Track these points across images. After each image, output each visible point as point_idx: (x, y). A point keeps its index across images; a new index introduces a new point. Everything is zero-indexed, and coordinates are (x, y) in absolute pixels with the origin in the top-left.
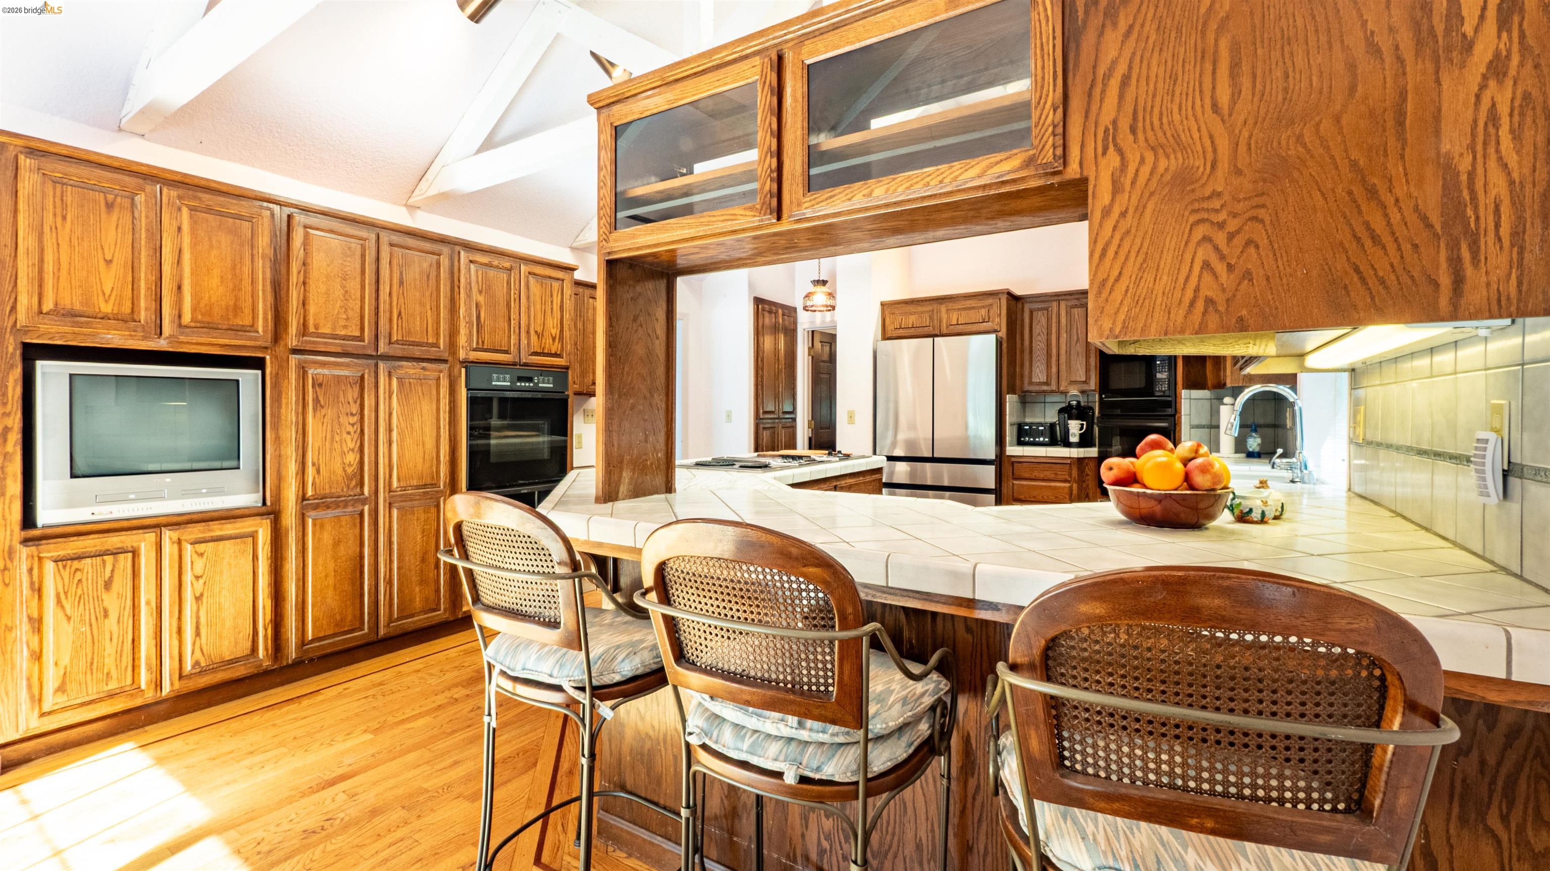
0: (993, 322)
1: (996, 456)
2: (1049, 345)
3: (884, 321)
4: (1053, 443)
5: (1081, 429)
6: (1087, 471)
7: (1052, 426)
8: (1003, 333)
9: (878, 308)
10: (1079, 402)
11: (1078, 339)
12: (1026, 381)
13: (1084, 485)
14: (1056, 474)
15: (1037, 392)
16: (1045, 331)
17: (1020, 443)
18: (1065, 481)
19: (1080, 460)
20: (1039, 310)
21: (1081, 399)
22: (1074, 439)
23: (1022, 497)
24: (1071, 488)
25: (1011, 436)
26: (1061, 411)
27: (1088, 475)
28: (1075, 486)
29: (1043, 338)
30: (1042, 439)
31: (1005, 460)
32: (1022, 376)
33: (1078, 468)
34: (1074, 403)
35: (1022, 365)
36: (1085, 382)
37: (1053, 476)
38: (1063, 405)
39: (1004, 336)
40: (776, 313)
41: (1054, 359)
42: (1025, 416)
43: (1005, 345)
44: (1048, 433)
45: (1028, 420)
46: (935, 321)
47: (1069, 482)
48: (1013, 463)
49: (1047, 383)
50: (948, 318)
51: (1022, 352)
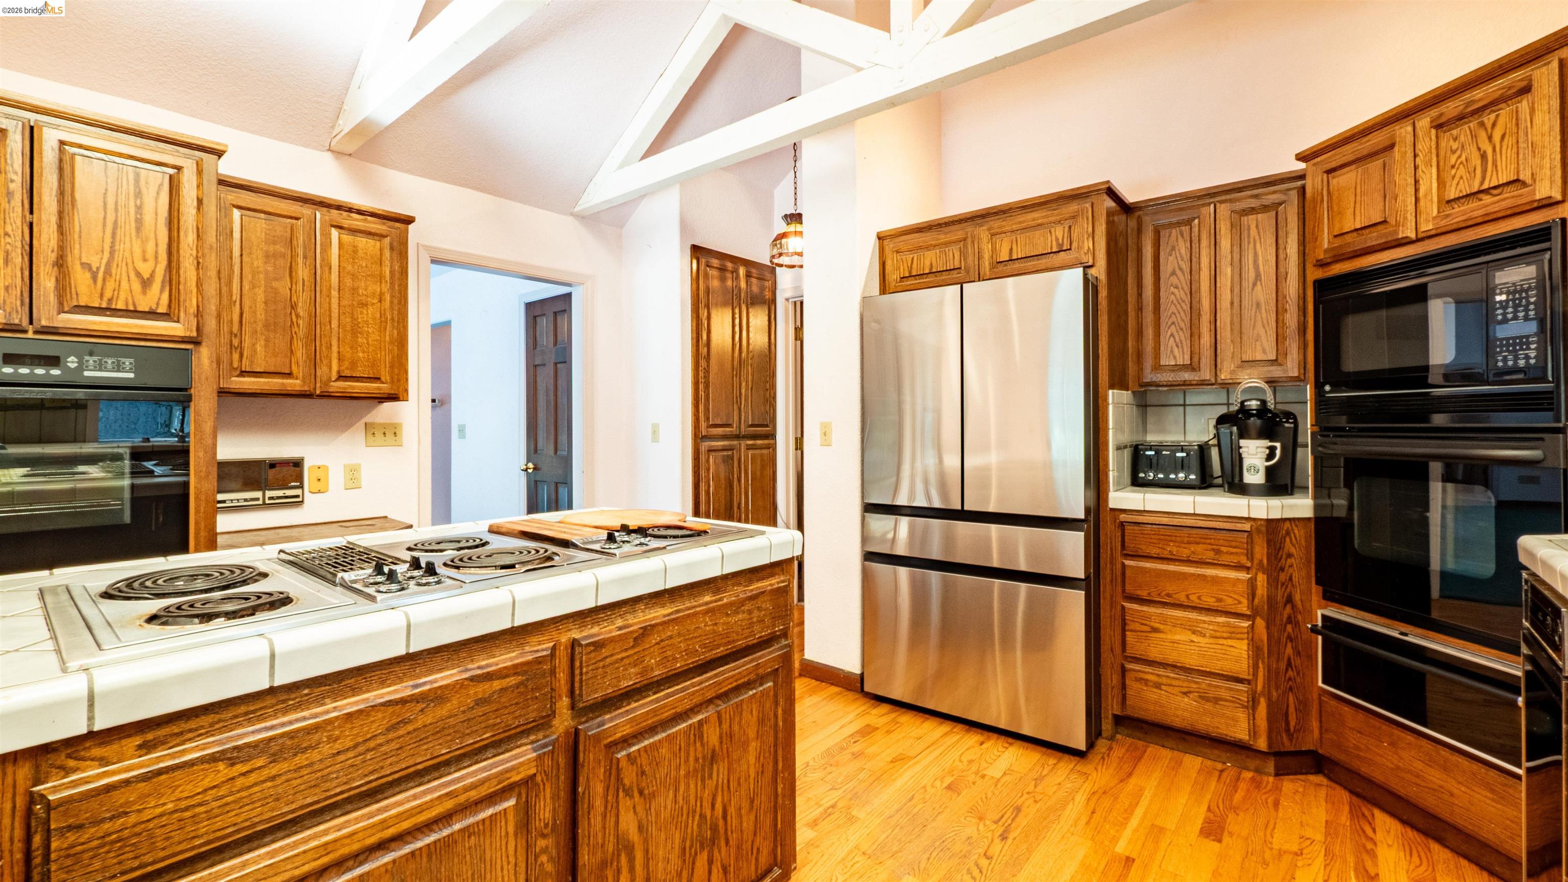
0: (1079, 248)
1: (1087, 511)
2: (1193, 292)
3: (883, 265)
4: (1205, 483)
5: (1270, 457)
6: (1289, 547)
7: (1203, 449)
8: (1099, 271)
9: (872, 243)
10: (1264, 402)
11: (1258, 276)
12: (1148, 364)
13: (1283, 577)
14: (1218, 552)
15: (1171, 385)
16: (1185, 266)
17: (1137, 482)
18: (1239, 567)
19: (1272, 524)
20: (1171, 225)
21: (1269, 398)
22: (1254, 477)
23: (1143, 594)
24: (1252, 583)
25: (1120, 469)
26: (1222, 420)
27: (1290, 556)
28: (1261, 579)
29: (1183, 280)
30: (1181, 475)
31: (1106, 518)
32: (1139, 355)
33: (1269, 542)
34: (1254, 404)
35: (1140, 333)
36: (1274, 362)
37: (1211, 554)
38: (1223, 410)
39: (1103, 277)
40: (735, 271)
41: (1206, 318)
42: (1145, 431)
43: (1103, 293)
44: (1195, 463)
45: (1152, 438)
46: (970, 258)
47: (1248, 569)
48: (1122, 524)
49: (1192, 367)
50: (994, 250)
51: (1140, 309)
